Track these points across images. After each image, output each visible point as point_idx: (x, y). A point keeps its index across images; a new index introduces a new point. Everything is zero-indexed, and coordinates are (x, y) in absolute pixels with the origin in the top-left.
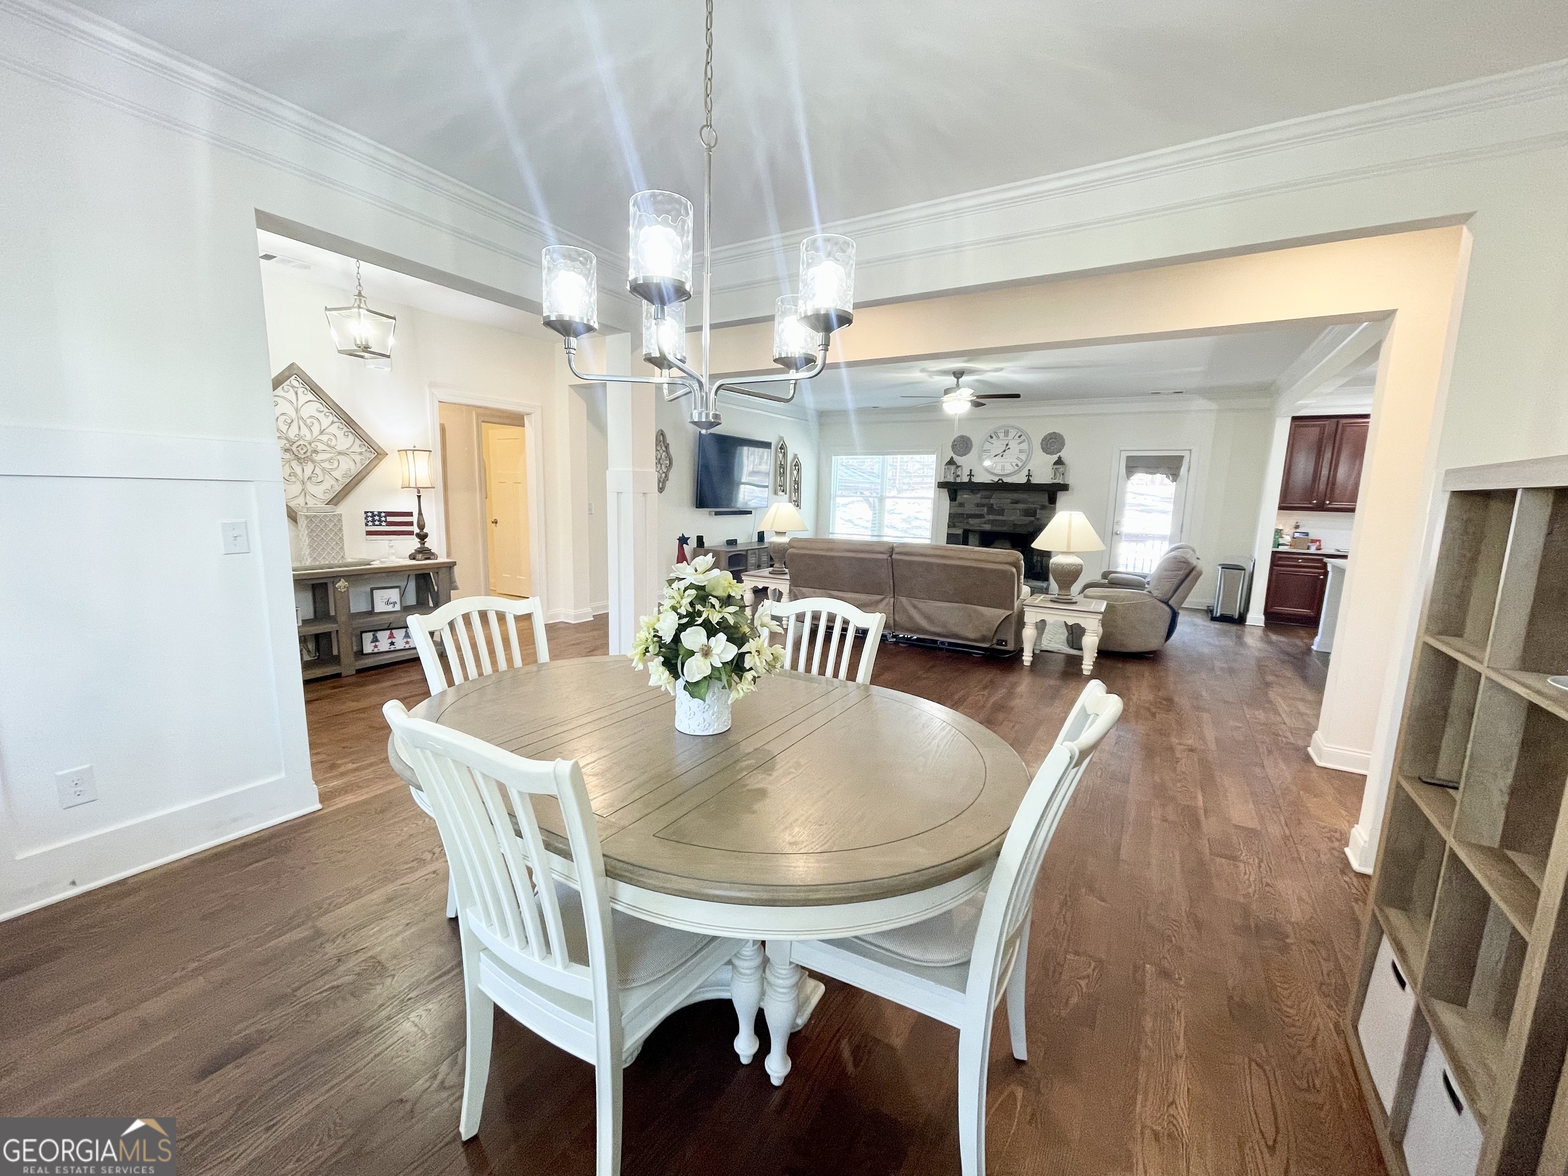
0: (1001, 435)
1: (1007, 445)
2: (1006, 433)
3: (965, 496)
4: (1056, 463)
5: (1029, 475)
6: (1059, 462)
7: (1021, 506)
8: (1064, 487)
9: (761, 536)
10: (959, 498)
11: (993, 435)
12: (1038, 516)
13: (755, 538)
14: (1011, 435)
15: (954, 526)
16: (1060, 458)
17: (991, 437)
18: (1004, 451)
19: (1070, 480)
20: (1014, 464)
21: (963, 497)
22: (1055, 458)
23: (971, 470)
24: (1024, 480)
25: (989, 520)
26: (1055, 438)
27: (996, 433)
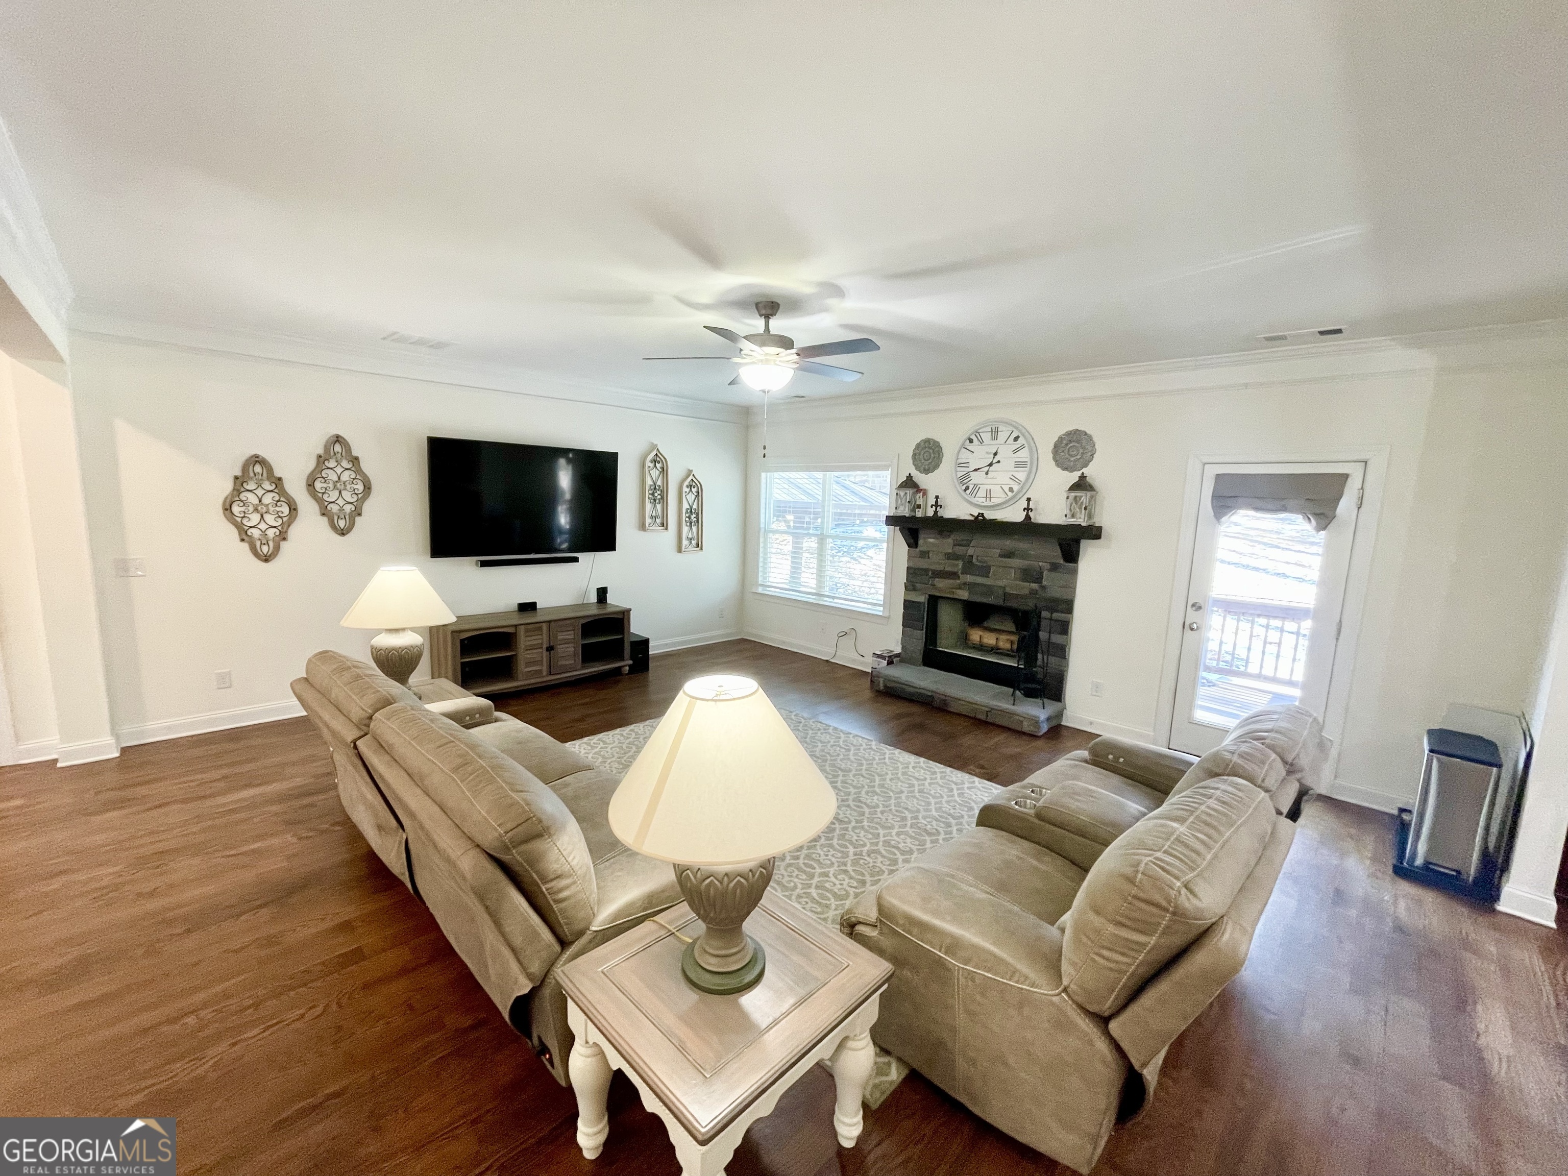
0: (986, 437)
1: (995, 454)
2: (995, 433)
3: (931, 540)
4: (1076, 487)
5: (1028, 509)
6: (1082, 485)
7: (1016, 562)
8: (1094, 533)
9: (602, 593)
10: (921, 542)
11: (973, 437)
12: (1044, 583)
13: (593, 598)
14: (1002, 436)
15: (915, 589)
16: (1083, 477)
17: (971, 441)
18: (991, 465)
19: (1103, 519)
20: (1006, 489)
21: (928, 540)
22: (1074, 477)
23: (937, 497)
24: (1019, 517)
25: (965, 584)
26: (1078, 441)
27: (977, 433)
